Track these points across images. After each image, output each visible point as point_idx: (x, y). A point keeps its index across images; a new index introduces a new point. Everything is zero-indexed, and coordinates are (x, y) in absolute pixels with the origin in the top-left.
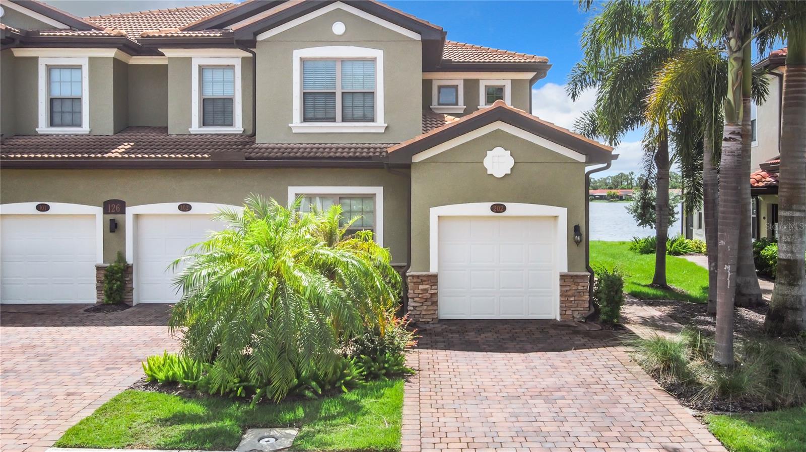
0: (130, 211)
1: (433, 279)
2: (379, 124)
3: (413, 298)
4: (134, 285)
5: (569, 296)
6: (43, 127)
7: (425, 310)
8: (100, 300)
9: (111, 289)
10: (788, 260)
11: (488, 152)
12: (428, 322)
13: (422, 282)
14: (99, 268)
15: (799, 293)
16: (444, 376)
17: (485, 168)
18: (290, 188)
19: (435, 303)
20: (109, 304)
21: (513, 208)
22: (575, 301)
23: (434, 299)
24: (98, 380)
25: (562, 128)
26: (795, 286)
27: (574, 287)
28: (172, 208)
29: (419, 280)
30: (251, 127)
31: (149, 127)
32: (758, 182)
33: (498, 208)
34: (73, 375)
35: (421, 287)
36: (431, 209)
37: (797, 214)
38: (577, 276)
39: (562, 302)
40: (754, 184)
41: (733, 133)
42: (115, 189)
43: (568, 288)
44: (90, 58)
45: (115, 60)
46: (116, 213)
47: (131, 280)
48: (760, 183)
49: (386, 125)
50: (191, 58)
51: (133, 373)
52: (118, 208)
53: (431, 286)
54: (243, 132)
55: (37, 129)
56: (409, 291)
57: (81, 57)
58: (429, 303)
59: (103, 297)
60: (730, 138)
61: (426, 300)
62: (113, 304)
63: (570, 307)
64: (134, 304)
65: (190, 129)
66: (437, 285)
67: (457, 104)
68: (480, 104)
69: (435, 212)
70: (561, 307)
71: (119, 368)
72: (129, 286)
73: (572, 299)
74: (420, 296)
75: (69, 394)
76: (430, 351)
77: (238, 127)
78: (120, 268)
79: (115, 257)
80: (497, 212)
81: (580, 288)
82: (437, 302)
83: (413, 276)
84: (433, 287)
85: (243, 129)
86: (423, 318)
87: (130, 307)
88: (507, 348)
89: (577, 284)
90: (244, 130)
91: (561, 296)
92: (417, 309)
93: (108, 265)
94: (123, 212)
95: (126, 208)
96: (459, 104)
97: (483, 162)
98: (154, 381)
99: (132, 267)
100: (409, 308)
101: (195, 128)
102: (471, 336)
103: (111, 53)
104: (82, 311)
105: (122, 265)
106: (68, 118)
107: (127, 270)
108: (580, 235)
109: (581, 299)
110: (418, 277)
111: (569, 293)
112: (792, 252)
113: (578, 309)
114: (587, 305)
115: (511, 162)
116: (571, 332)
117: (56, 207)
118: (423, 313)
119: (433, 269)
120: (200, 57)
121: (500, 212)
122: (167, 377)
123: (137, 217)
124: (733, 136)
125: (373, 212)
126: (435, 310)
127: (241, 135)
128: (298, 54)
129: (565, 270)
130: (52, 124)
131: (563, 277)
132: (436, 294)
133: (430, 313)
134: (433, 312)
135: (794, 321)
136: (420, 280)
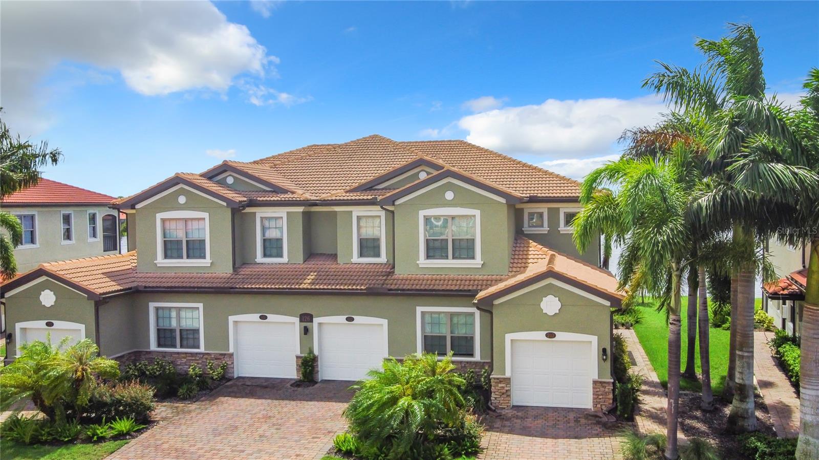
0: (316, 320)
1: (508, 381)
2: (478, 261)
3: (495, 392)
4: (319, 369)
5: (598, 395)
6: (259, 258)
7: (503, 400)
8: (299, 378)
9: (306, 371)
10: (740, 385)
11: (544, 298)
12: (504, 408)
13: (500, 382)
14: (298, 357)
15: (747, 407)
16: (501, 455)
17: (541, 309)
18: (417, 308)
19: (509, 396)
20: (305, 382)
21: (560, 336)
22: (603, 398)
23: (508, 393)
24: (309, 446)
25: (592, 285)
26: (744, 402)
27: (602, 389)
28: (342, 319)
29: (498, 381)
30: (392, 258)
31: (324, 254)
32: (783, 289)
33: (551, 335)
34: (296, 441)
35: (500, 385)
36: (506, 335)
37: (746, 354)
38: (604, 382)
39: (594, 399)
40: (779, 292)
41: (674, 320)
42: (307, 306)
43: (598, 390)
44: (287, 212)
45: (303, 213)
46: (307, 322)
47: (317, 365)
48: (786, 290)
49: (482, 262)
50: (352, 211)
51: (327, 442)
52: (308, 318)
53: (507, 385)
54: (387, 262)
55: (256, 260)
56: (492, 388)
57: (282, 212)
58: (505, 396)
59: (301, 376)
60: (673, 323)
61: (503, 394)
62: (307, 381)
63: (599, 402)
64: (319, 380)
65: (352, 260)
66: (510, 384)
67: (542, 226)
68: (560, 227)
69: (509, 337)
70: (593, 402)
71: (319, 438)
72: (316, 369)
73: (601, 397)
74: (499, 391)
75: (297, 455)
76: (498, 434)
77: (383, 259)
78: (311, 359)
79: (308, 351)
80: (550, 338)
81: (606, 390)
82: (510, 395)
83: (494, 378)
84: (508, 386)
85: (386, 260)
86: (501, 405)
87: (316, 383)
88: (547, 434)
89: (605, 387)
90: (388, 260)
91: (593, 394)
92: (497, 399)
93: (303, 355)
94: (311, 321)
95: (314, 319)
96: (544, 226)
97: (540, 305)
98: (340, 451)
99: (317, 357)
100: (492, 398)
101: (356, 259)
102: (529, 422)
103: (300, 209)
104: (288, 385)
105: (311, 355)
106: (274, 251)
107: (314, 359)
108: (606, 355)
109: (607, 397)
110: (498, 379)
111: (600, 393)
112: (742, 379)
113: (605, 403)
114: (611, 401)
115: (559, 305)
116: (595, 422)
117: (271, 317)
118: (501, 402)
119: (508, 374)
120: (357, 211)
121: (552, 338)
122: (347, 450)
123: (320, 324)
124: (674, 322)
125: (473, 324)
126: (509, 401)
127: (386, 264)
128: (422, 213)
129: (596, 378)
130: (265, 255)
131: (595, 382)
132: (510, 390)
133: (505, 402)
134: (508, 402)
135: (743, 426)
136: (500, 381)
